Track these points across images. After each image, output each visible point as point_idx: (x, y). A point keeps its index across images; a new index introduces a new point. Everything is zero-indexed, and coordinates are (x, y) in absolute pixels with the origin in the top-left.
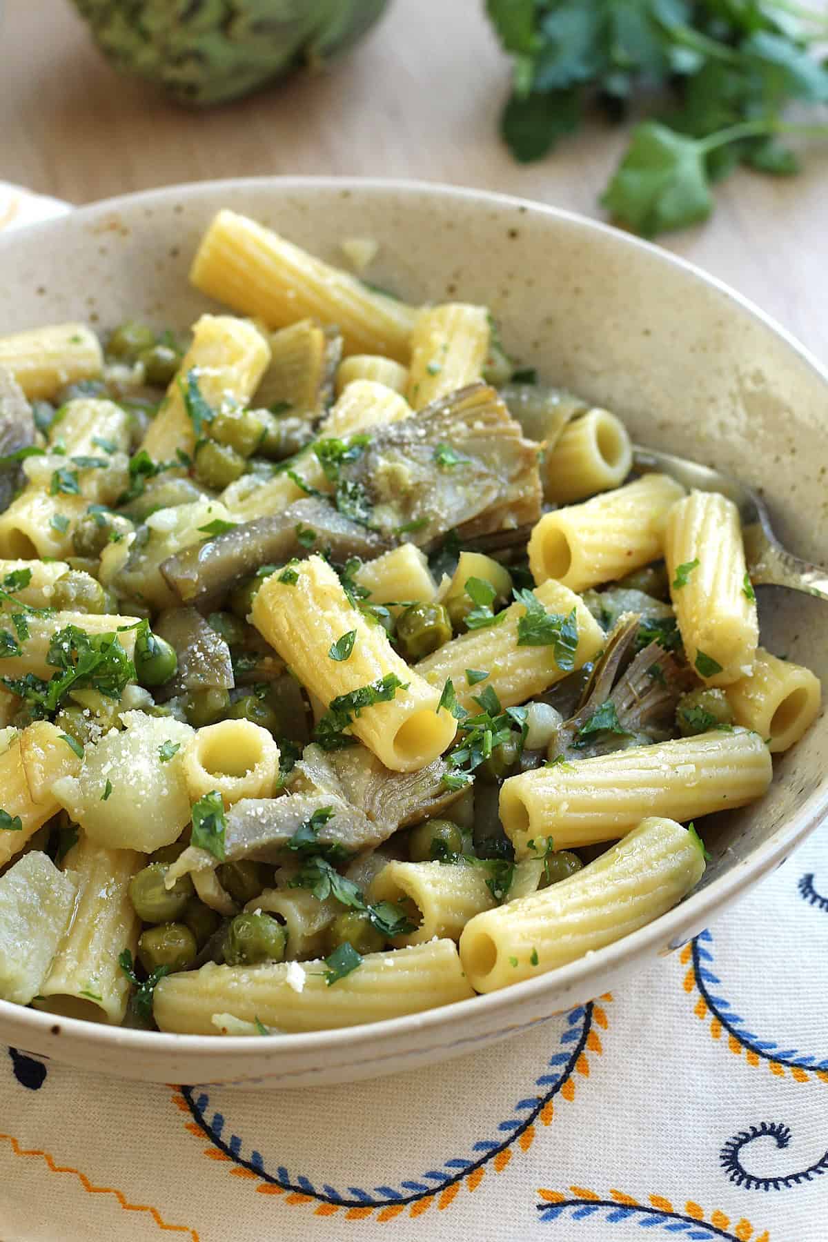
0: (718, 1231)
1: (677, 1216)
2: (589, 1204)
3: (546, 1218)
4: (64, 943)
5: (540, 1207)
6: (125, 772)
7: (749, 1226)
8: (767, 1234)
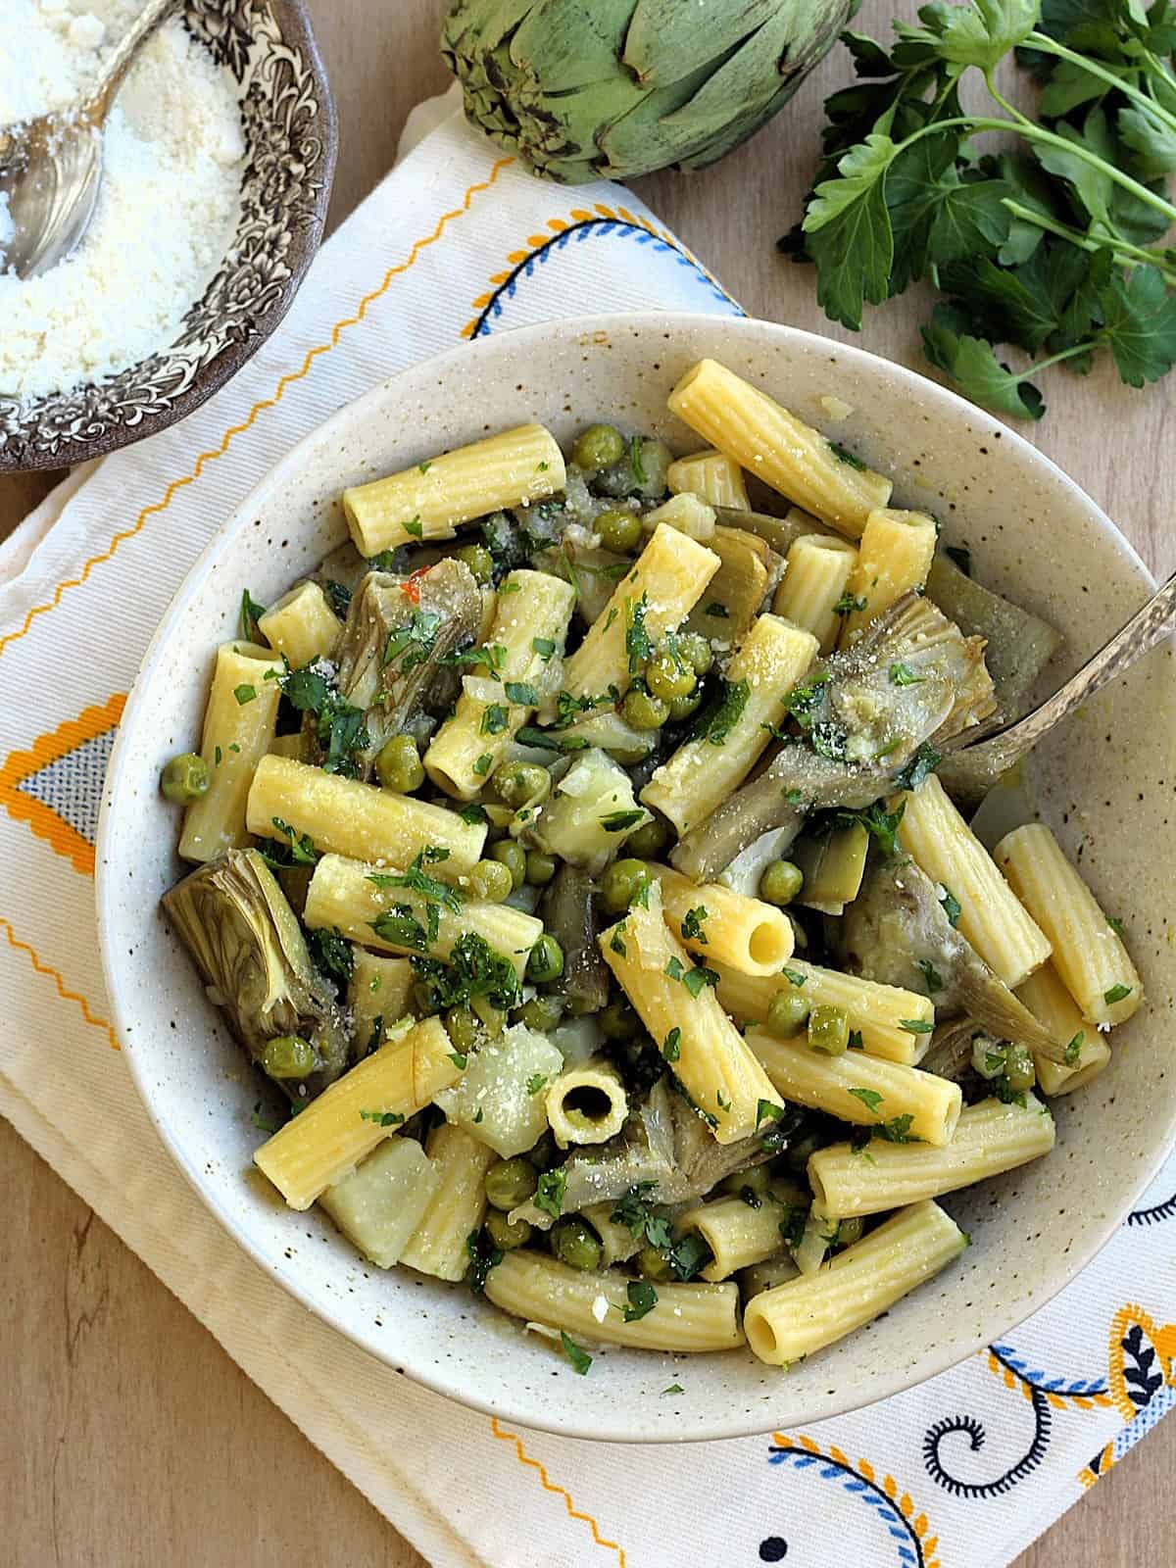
0: (902, 1517)
1: (875, 1488)
2: (811, 1455)
3: (773, 1461)
4: (422, 1224)
5: (772, 1449)
6: (496, 1105)
7: (926, 1524)
8: (936, 1539)
